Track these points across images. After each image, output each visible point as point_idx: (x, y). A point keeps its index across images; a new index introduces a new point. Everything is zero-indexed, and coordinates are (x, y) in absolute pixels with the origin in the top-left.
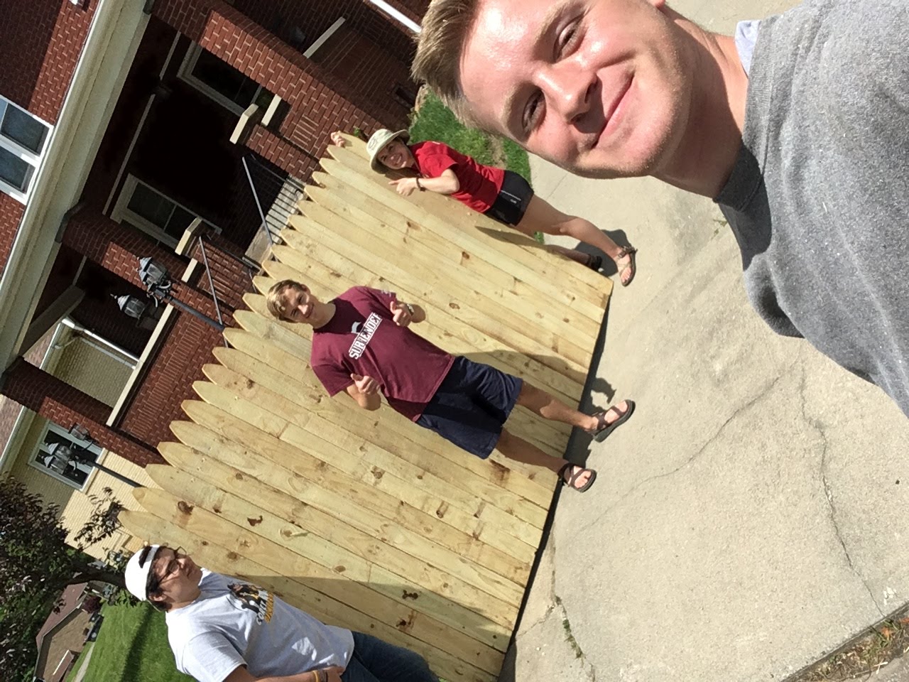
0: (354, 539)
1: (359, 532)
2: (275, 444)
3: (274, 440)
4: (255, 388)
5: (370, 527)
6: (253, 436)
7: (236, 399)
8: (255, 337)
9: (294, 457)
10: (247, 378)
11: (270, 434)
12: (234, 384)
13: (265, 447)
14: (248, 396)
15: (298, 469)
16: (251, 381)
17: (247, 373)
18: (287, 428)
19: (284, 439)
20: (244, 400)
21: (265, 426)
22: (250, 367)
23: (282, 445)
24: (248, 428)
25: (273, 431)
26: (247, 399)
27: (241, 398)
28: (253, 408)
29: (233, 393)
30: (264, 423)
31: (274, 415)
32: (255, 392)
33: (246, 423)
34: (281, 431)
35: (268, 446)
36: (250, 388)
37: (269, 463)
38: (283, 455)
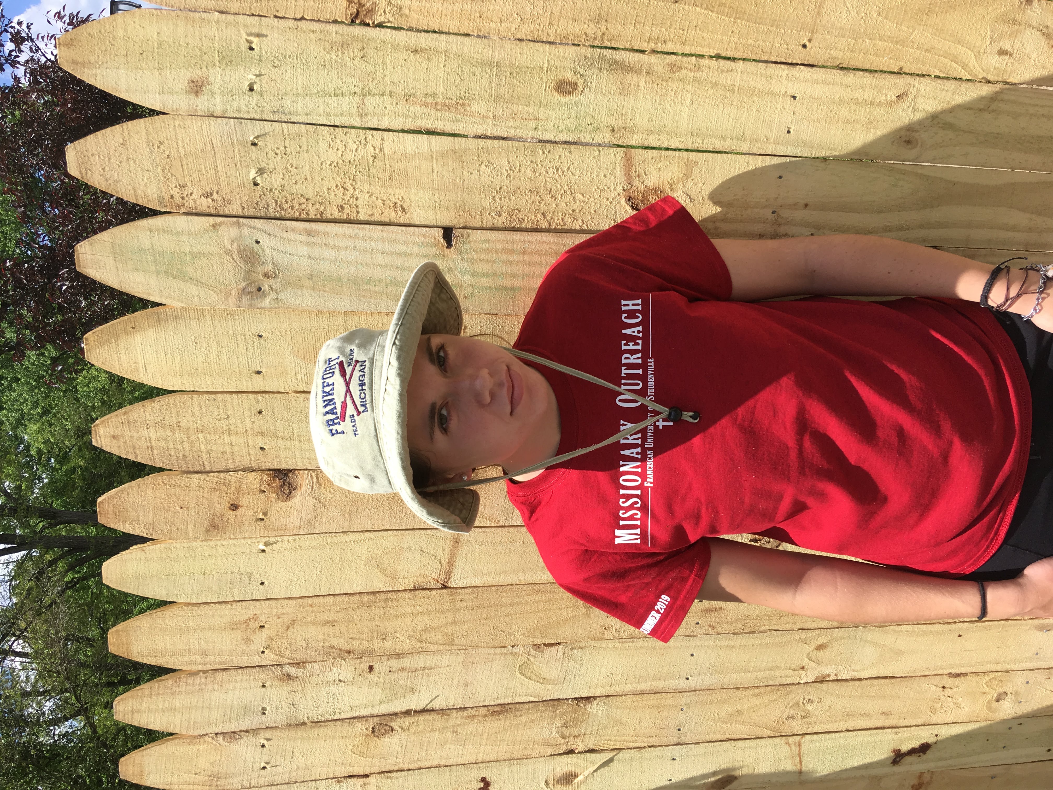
0: (739, 712)
1: (751, 692)
2: (445, 607)
3: (438, 599)
4: (304, 488)
5: (778, 668)
6: (370, 620)
7: (263, 551)
8: (208, 318)
9: (512, 612)
10: (263, 471)
11: (415, 589)
12: (231, 512)
13: (419, 628)
14: (294, 521)
15: (536, 634)
16: (279, 471)
17: (252, 453)
18: (460, 552)
19: (465, 581)
20: (291, 538)
21: (393, 578)
22: (252, 429)
23: (466, 597)
24: (344, 607)
25: (420, 579)
26: (295, 533)
27: (278, 539)
28: (328, 547)
29: (242, 540)
30: (383, 571)
31: (403, 532)
32: (310, 502)
33: (331, 599)
34: (446, 566)
35: (428, 623)
36: (288, 496)
37: (446, 659)
38: (478, 622)
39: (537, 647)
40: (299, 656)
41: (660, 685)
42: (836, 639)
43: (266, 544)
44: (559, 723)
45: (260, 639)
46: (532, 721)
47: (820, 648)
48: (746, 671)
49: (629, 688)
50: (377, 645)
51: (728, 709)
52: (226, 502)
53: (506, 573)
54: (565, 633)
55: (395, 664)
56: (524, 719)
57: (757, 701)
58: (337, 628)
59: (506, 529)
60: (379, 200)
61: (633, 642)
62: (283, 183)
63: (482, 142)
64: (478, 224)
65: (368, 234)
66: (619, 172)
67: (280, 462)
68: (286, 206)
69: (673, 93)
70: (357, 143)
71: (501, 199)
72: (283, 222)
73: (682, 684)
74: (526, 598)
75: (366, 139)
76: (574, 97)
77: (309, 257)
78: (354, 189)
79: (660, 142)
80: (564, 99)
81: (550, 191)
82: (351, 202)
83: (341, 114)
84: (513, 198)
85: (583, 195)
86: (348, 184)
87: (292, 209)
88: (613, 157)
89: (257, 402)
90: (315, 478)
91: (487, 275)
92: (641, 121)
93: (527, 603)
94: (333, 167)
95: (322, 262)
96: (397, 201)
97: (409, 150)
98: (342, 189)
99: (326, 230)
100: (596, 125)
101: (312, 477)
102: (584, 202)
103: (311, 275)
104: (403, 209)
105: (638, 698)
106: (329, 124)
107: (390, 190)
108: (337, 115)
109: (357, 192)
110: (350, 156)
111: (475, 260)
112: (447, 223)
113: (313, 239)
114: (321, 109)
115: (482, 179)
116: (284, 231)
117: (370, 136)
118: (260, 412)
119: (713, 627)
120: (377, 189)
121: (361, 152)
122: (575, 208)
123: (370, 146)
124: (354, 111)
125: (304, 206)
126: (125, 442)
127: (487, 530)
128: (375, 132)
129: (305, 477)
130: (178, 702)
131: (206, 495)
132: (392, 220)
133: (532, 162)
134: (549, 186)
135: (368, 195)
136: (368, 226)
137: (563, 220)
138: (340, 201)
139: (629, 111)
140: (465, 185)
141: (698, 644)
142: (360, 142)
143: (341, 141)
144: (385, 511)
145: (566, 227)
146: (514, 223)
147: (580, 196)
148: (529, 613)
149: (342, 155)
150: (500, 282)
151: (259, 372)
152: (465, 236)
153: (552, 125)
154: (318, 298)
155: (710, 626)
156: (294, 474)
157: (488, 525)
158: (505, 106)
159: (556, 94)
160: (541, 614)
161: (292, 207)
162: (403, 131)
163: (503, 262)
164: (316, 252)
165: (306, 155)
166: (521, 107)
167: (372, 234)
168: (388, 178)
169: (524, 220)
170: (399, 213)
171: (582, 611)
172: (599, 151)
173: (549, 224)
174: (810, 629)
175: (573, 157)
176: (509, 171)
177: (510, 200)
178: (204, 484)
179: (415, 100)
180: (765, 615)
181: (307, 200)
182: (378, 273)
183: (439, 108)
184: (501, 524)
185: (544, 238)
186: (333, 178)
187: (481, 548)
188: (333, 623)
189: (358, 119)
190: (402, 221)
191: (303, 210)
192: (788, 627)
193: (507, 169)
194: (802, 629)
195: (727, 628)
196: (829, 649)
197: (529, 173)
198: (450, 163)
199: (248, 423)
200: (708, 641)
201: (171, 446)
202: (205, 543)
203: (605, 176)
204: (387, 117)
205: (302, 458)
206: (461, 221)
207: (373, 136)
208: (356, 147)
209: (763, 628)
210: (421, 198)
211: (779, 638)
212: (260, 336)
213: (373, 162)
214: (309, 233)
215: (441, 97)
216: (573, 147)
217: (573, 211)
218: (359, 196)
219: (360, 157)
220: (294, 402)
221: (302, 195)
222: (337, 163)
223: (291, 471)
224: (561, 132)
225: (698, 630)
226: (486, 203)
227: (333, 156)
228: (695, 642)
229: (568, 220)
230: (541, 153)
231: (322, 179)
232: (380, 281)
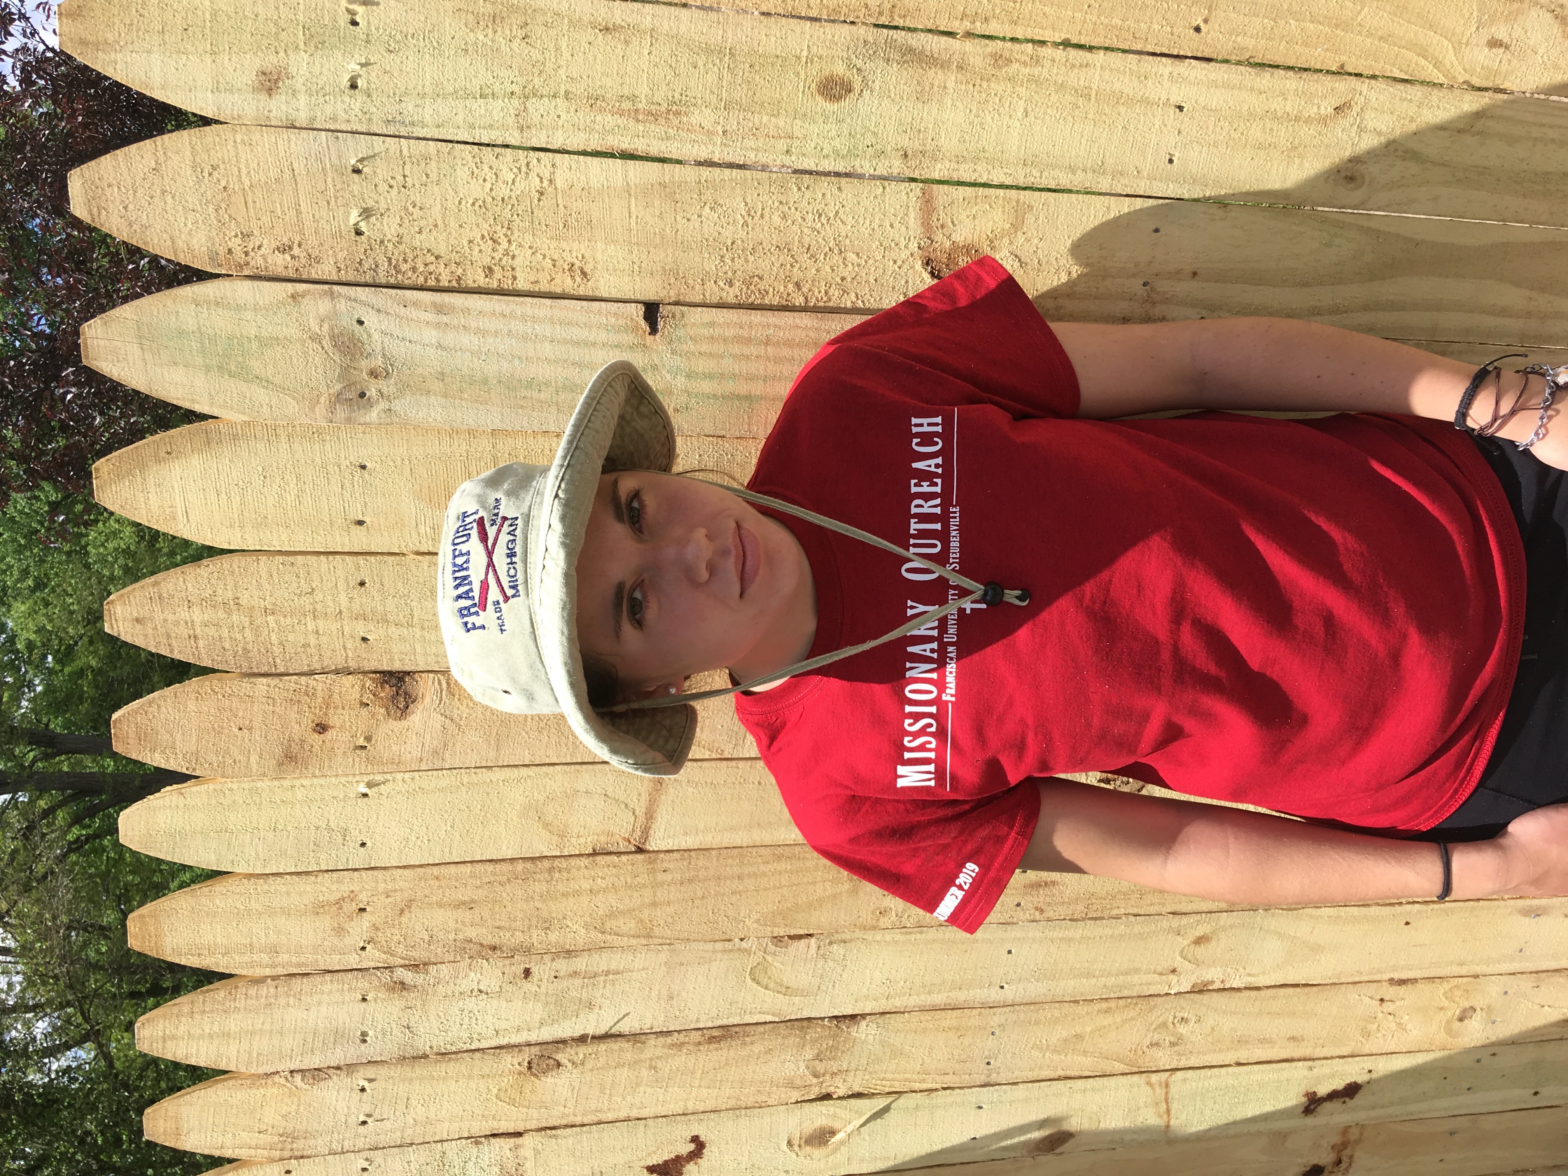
0: (1079, 1037)
1: (1097, 1006)
2: (640, 880)
3: (629, 868)
4: (427, 700)
5: (1137, 971)
6: (526, 901)
7: (365, 795)
8: (283, 439)
9: (741, 888)
10: (365, 673)
11: (595, 853)
12: (316, 736)
13: (601, 913)
14: (411, 750)
15: (777, 921)
16: (391, 673)
17: (349, 646)
18: (663, 797)
19: (671, 842)
20: (407, 776)
21: (561, 836)
22: (349, 609)
23: (671, 866)
24: (488, 880)
25: (603, 839)
26: (414, 767)
27: (388, 777)
28: (464, 789)
29: (333, 779)
30: (546, 825)
31: (577, 767)
32: (437, 721)
33: (468, 869)
34: (641, 819)
35: (614, 904)
36: (404, 712)
37: (641, 960)
38: (690, 903)
39: (777, 940)
40: (419, 954)
41: (960, 997)
42: (1224, 928)
43: (370, 785)
44: (809, 1053)
45: (360, 929)
46: (769, 1051)
47: (1199, 941)
48: (1089, 975)
49: (913, 1001)
50: (536, 937)
51: (1062, 1032)
52: (308, 721)
53: (732, 829)
54: (820, 919)
55: (563, 966)
56: (757, 1048)
57: (1107, 1020)
58: (477, 911)
59: (734, 763)
60: (547, 260)
61: (921, 933)
62: (401, 231)
63: (705, 172)
64: (698, 299)
65: (530, 312)
66: (913, 219)
67: (391, 660)
68: (404, 267)
69: (997, 99)
70: (515, 170)
71: (733, 260)
72: (399, 292)
73: (995, 995)
74: (762, 868)
75: (528, 164)
76: (846, 104)
77: (440, 346)
78: (509, 241)
79: (976, 174)
80: (832, 107)
81: (808, 249)
82: (504, 262)
83: (491, 126)
84: (751, 258)
85: (858, 254)
86: (500, 235)
87: (414, 272)
88: (905, 197)
89: (358, 568)
90: (444, 685)
91: (710, 376)
92: (949, 143)
93: (764, 874)
94: (477, 207)
95: (459, 353)
96: (575, 261)
97: (594, 182)
98: (490, 242)
99: (466, 305)
100: (879, 147)
101: (440, 683)
102: (859, 265)
103: (442, 374)
104: (584, 274)
105: (928, 1016)
106: (471, 140)
107: (564, 245)
108: (484, 128)
109: (513, 247)
110: (503, 191)
111: (693, 354)
112: (651, 297)
113: (445, 319)
114: (460, 117)
115: (706, 229)
116: (401, 306)
117: (535, 161)
118: (362, 584)
119: (1042, 911)
120: (543, 243)
121: (520, 185)
122: (845, 274)
123: (535, 176)
124: (511, 121)
125: (432, 268)
126: (155, 628)
127: (705, 764)
128: (542, 154)
129: (430, 683)
130: (233, 1024)
131: (277, 710)
132: (567, 291)
133: (781, 203)
134: (806, 241)
135: (530, 252)
136: (530, 299)
137: (826, 292)
138: (487, 261)
139: (931, 126)
140: (679, 237)
141: (1018, 935)
142: (519, 169)
143: (491, 167)
144: (551, 735)
145: (831, 304)
146: (753, 297)
147: (854, 256)
148: (766, 889)
149: (491, 190)
150: (730, 386)
151: (360, 523)
152: (678, 316)
153: (813, 146)
154: (452, 410)
155: (1037, 909)
156: (414, 679)
157: (707, 757)
158: (741, 117)
159: (819, 99)
160: (785, 891)
161: (414, 269)
162: (584, 153)
163: (735, 357)
164: (450, 338)
165: (436, 188)
166: (765, 119)
167: (536, 311)
168: (561, 226)
169: (767, 293)
170: (578, 279)
171: (847, 886)
172: (884, 188)
173: (806, 298)
174: (1185, 914)
175: (844, 196)
176: (746, 218)
177: (747, 261)
178: (275, 693)
179: (604, 104)
180: (1119, 892)
181: (437, 258)
182: (544, 372)
183: (640, 117)
184: (726, 755)
185: (797, 320)
186: (477, 225)
187: (695, 791)
188: (469, 905)
189: (516, 134)
190: (581, 292)
191: (431, 273)
192: (1152, 910)
193: (744, 213)
194: (1173, 913)
195: (1063, 911)
196: (1214, 943)
197: (777, 220)
198: (657, 203)
199: (343, 599)
200: (1034, 932)
201: (225, 633)
202: (276, 783)
203: (891, 226)
204: (560, 132)
205: (426, 654)
206: (672, 293)
207: (539, 160)
208: (513, 176)
209: (1115, 912)
210: (611, 257)
211: (1139, 927)
212: (363, 467)
213: (539, 200)
214: (440, 309)
215: (644, 101)
216: (844, 180)
217: (843, 279)
218: (516, 253)
219: (518, 192)
220: (413, 569)
221: (429, 251)
222: (484, 202)
223: (408, 673)
224: (826, 157)
225: (1020, 914)
226: (711, 266)
227: (477, 190)
228: (1014, 933)
229: (835, 293)
230: (795, 189)
231: (461, 226)
232: (547, 384)
